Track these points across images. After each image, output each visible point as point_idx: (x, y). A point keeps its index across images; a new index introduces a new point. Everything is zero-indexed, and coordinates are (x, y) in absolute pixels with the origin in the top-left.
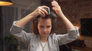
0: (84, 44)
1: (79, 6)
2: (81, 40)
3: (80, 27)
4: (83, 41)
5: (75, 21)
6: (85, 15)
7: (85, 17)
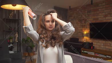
0: (92, 46)
1: (88, 12)
2: (90, 42)
3: (89, 30)
4: (92, 43)
5: (84, 26)
6: (94, 19)
7: (94, 22)
